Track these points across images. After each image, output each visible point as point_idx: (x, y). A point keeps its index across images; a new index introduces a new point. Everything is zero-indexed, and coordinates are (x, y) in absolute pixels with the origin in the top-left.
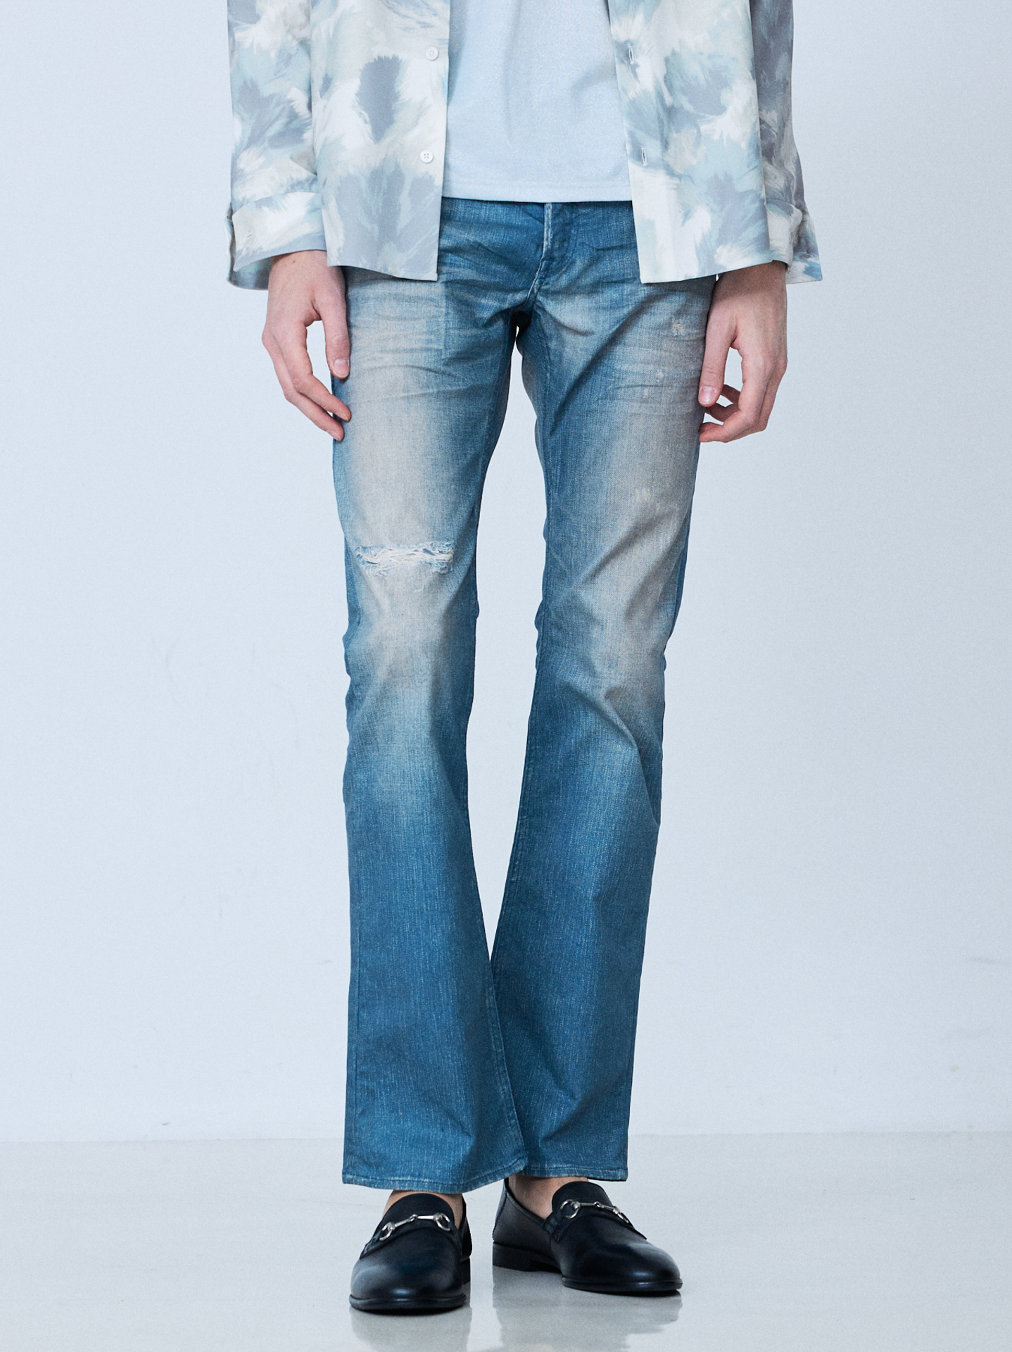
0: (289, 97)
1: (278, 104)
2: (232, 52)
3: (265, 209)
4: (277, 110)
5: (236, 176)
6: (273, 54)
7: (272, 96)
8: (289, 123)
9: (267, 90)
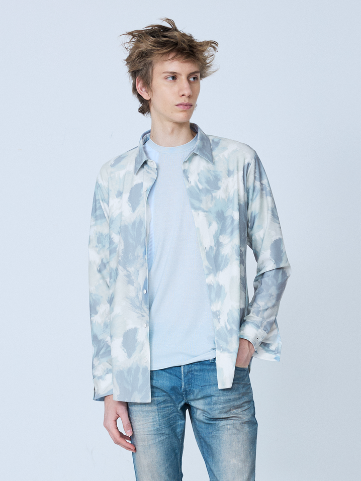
0: (106, 340)
1: (103, 342)
2: (91, 323)
3: (100, 380)
4: (103, 345)
5: (93, 367)
6: (102, 325)
7: (101, 340)
8: (106, 349)
9: (100, 337)
